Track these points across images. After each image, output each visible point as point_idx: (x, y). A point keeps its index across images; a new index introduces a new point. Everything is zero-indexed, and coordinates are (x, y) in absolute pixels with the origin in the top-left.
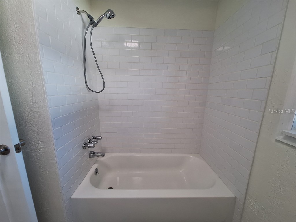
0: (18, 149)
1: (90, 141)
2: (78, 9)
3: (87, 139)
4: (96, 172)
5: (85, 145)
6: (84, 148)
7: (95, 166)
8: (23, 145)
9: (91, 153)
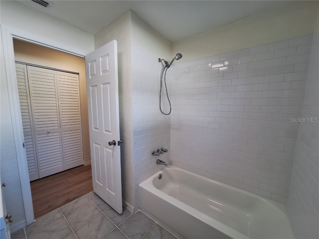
0: (119, 143)
1: (158, 150)
2: (159, 59)
3: (157, 148)
4: (160, 177)
5: (153, 152)
6: (153, 155)
7: (161, 172)
8: (121, 142)
9: (158, 160)
